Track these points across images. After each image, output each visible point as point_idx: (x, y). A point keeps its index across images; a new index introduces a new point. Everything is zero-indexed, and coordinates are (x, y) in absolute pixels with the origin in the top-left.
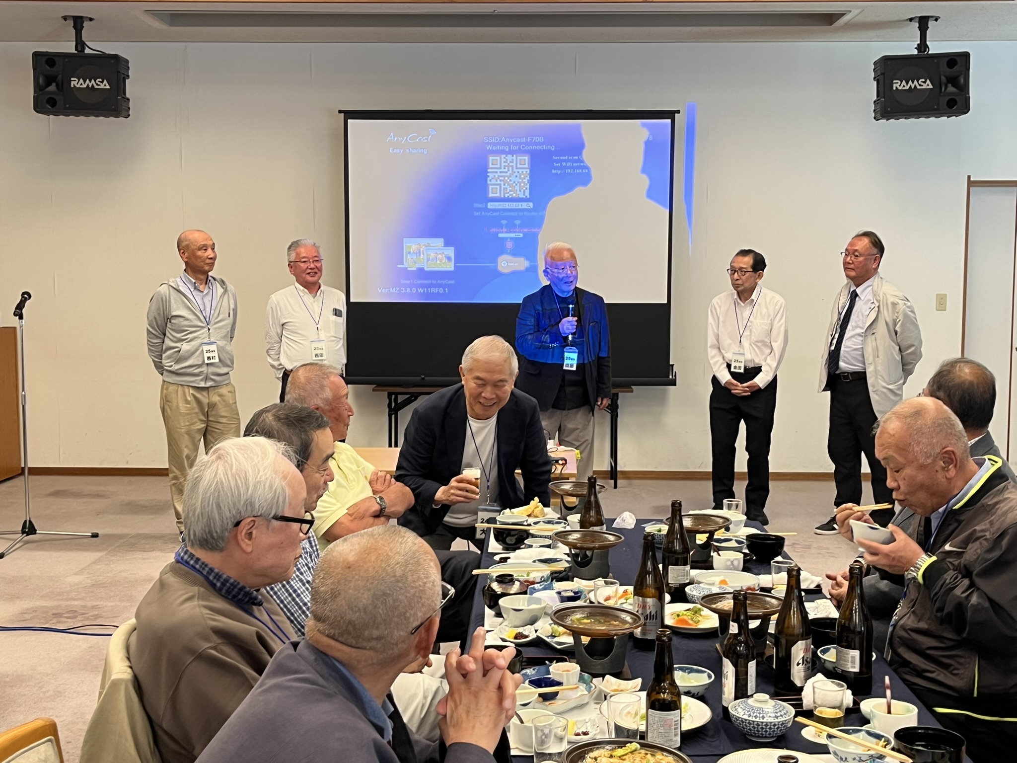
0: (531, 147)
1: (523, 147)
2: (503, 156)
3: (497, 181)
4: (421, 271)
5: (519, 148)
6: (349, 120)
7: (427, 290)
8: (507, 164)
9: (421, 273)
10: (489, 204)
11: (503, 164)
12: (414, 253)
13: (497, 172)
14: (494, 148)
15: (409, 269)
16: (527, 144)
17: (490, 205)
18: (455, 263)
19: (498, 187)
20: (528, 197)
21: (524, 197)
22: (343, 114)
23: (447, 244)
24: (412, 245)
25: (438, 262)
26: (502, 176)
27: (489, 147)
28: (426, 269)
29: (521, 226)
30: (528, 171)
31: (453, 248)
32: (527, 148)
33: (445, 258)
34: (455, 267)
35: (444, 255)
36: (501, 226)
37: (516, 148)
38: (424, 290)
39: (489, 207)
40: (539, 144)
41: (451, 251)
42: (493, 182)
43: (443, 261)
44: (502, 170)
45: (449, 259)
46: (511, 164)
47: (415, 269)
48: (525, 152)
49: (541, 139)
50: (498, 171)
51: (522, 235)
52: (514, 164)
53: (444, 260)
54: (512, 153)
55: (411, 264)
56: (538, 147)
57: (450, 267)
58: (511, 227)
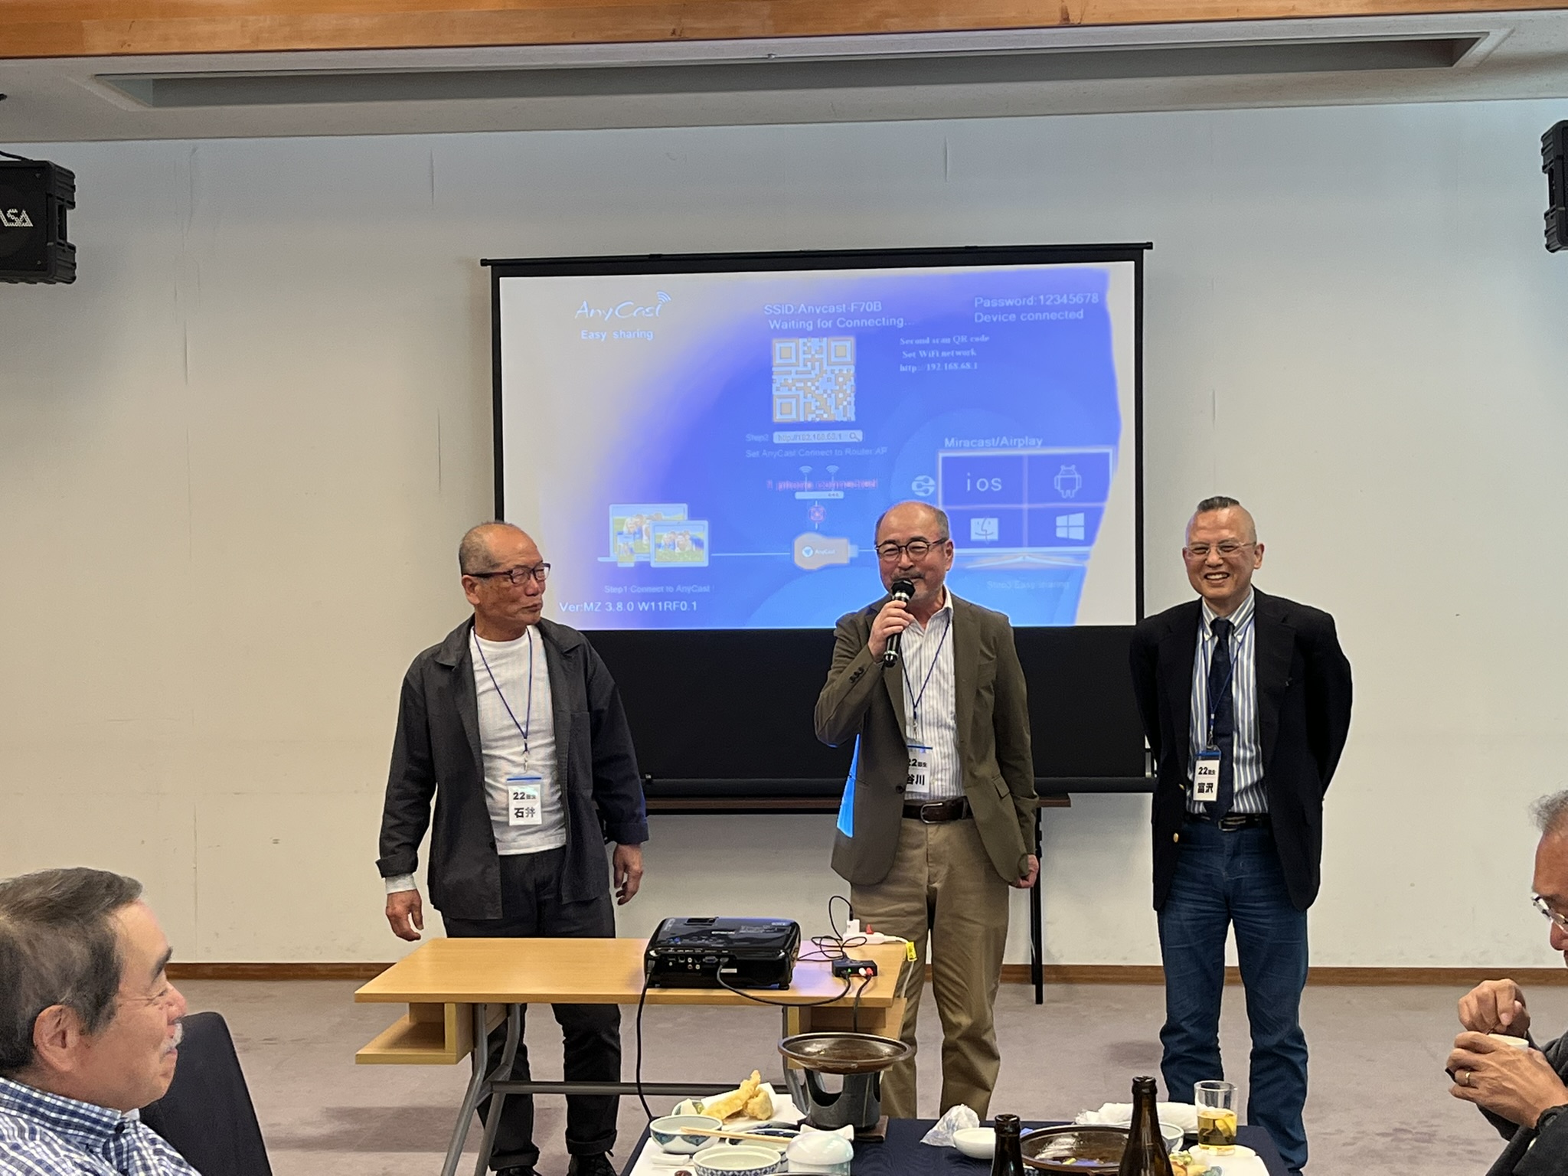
0: (857, 323)
1: (842, 322)
2: (801, 341)
3: (790, 390)
4: (643, 568)
5: (834, 324)
6: (501, 279)
7: (657, 606)
8: (810, 356)
9: (645, 572)
10: (776, 435)
11: (801, 356)
12: (629, 533)
13: (790, 373)
14: (785, 326)
15: (619, 565)
16: (849, 315)
17: (780, 438)
18: (711, 551)
19: (794, 401)
20: (853, 419)
21: (845, 419)
22: (489, 267)
23: (693, 515)
24: (626, 519)
25: (677, 550)
26: (800, 381)
27: (774, 324)
28: (653, 565)
29: (839, 477)
30: (853, 369)
31: (706, 523)
32: (850, 323)
33: (690, 542)
34: (711, 559)
35: (688, 537)
36: (801, 478)
37: (829, 324)
38: (650, 606)
39: (776, 441)
40: (873, 315)
41: (701, 530)
42: (784, 392)
43: (687, 549)
44: (801, 368)
45: (698, 543)
46: (816, 356)
47: (632, 565)
48: (844, 332)
49: (875, 307)
50: (793, 370)
51: (841, 495)
52: (824, 356)
53: (690, 546)
54: (818, 333)
55: (623, 555)
56: (870, 323)
57: (700, 559)
58: (819, 479)
